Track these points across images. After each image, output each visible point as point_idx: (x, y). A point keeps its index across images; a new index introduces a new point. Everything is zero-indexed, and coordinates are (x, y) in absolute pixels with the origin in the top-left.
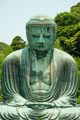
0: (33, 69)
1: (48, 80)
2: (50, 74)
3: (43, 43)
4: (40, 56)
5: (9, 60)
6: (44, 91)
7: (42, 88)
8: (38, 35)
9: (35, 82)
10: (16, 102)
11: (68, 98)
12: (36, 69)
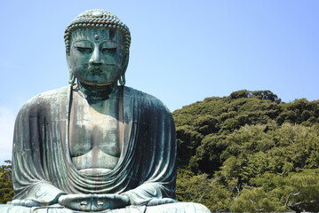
0: (79, 123)
1: (113, 144)
2: (117, 132)
3: (100, 64)
4: (94, 98)
5: (27, 107)
6: (104, 171)
7: (99, 162)
8: (89, 46)
9: (82, 152)
10: (37, 197)
11: (159, 185)
12: (85, 123)
